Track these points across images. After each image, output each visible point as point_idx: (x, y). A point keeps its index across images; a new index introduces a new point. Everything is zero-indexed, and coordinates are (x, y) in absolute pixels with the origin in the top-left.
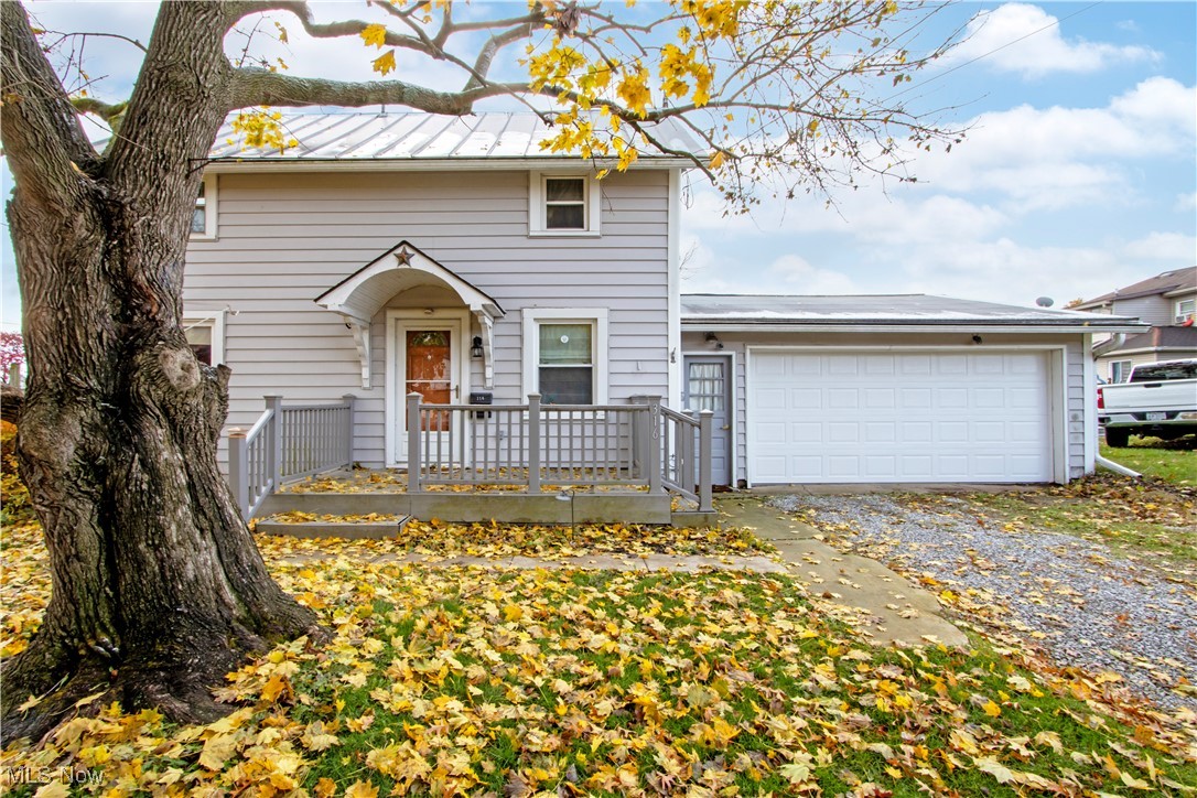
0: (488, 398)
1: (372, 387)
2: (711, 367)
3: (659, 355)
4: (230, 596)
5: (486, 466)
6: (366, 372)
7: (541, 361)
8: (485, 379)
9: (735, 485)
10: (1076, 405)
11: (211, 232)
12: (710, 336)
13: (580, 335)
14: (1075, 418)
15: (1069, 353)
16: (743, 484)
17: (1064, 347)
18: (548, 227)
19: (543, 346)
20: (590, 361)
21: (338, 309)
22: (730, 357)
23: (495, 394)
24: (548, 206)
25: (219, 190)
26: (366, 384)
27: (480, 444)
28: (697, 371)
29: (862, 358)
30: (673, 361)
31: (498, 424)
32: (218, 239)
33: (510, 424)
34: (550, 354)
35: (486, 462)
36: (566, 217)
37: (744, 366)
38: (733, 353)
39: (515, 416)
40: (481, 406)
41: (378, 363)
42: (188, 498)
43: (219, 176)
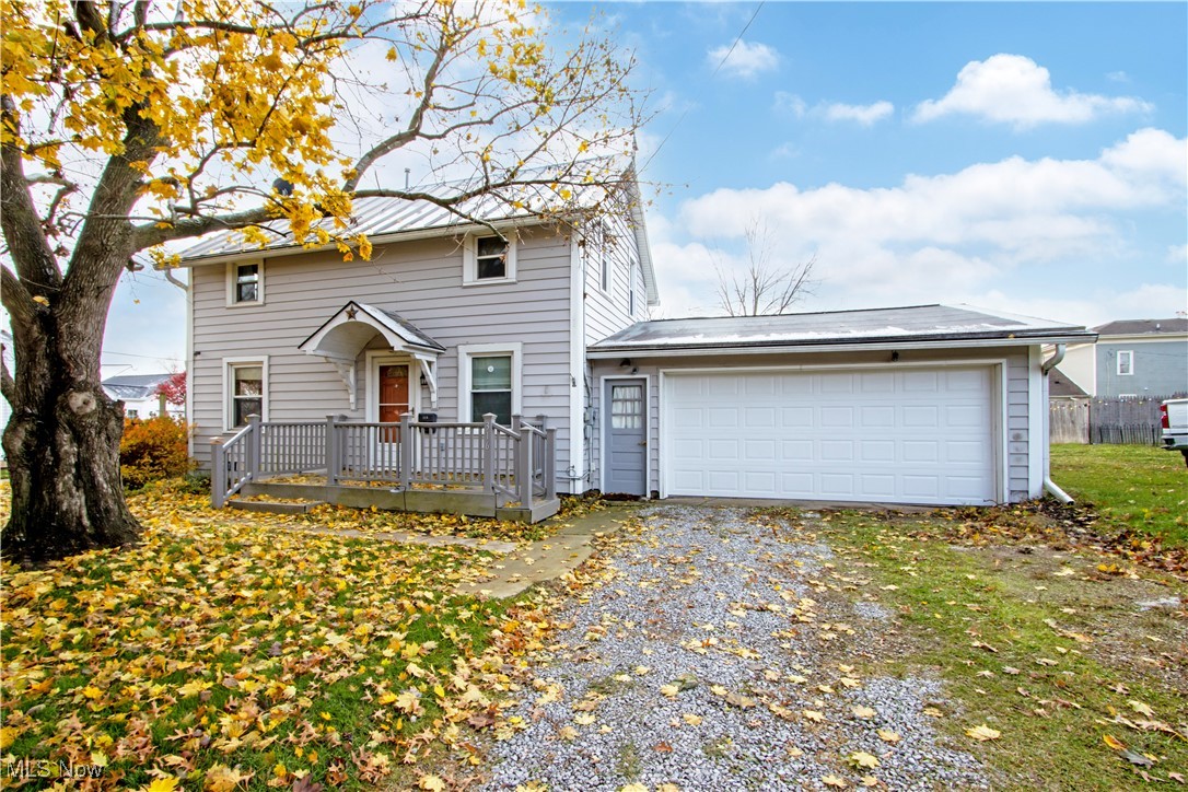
0: (432, 417)
1: (357, 409)
2: (632, 389)
3: (562, 380)
4: (86, 522)
5: (430, 471)
6: (352, 398)
7: (474, 387)
8: (431, 403)
9: (649, 495)
10: (1020, 423)
11: (261, 300)
12: (626, 362)
13: (502, 365)
14: (1017, 438)
15: (1010, 367)
16: (656, 495)
17: (1004, 361)
18: (480, 276)
19: (475, 374)
20: (509, 386)
21: (312, 353)
22: (645, 380)
23: (438, 414)
24: (479, 260)
25: (265, 269)
26: (353, 407)
27: (427, 454)
28: (620, 393)
29: (780, 379)
30: (574, 385)
31: (438, 438)
32: (265, 304)
33: (446, 438)
34: (481, 382)
35: (430, 467)
36: (491, 269)
37: (657, 387)
38: (647, 376)
39: (451, 430)
40: (428, 422)
41: (360, 390)
42: (74, 470)
43: (265, 260)
